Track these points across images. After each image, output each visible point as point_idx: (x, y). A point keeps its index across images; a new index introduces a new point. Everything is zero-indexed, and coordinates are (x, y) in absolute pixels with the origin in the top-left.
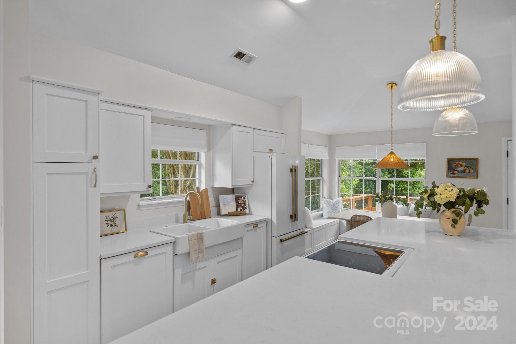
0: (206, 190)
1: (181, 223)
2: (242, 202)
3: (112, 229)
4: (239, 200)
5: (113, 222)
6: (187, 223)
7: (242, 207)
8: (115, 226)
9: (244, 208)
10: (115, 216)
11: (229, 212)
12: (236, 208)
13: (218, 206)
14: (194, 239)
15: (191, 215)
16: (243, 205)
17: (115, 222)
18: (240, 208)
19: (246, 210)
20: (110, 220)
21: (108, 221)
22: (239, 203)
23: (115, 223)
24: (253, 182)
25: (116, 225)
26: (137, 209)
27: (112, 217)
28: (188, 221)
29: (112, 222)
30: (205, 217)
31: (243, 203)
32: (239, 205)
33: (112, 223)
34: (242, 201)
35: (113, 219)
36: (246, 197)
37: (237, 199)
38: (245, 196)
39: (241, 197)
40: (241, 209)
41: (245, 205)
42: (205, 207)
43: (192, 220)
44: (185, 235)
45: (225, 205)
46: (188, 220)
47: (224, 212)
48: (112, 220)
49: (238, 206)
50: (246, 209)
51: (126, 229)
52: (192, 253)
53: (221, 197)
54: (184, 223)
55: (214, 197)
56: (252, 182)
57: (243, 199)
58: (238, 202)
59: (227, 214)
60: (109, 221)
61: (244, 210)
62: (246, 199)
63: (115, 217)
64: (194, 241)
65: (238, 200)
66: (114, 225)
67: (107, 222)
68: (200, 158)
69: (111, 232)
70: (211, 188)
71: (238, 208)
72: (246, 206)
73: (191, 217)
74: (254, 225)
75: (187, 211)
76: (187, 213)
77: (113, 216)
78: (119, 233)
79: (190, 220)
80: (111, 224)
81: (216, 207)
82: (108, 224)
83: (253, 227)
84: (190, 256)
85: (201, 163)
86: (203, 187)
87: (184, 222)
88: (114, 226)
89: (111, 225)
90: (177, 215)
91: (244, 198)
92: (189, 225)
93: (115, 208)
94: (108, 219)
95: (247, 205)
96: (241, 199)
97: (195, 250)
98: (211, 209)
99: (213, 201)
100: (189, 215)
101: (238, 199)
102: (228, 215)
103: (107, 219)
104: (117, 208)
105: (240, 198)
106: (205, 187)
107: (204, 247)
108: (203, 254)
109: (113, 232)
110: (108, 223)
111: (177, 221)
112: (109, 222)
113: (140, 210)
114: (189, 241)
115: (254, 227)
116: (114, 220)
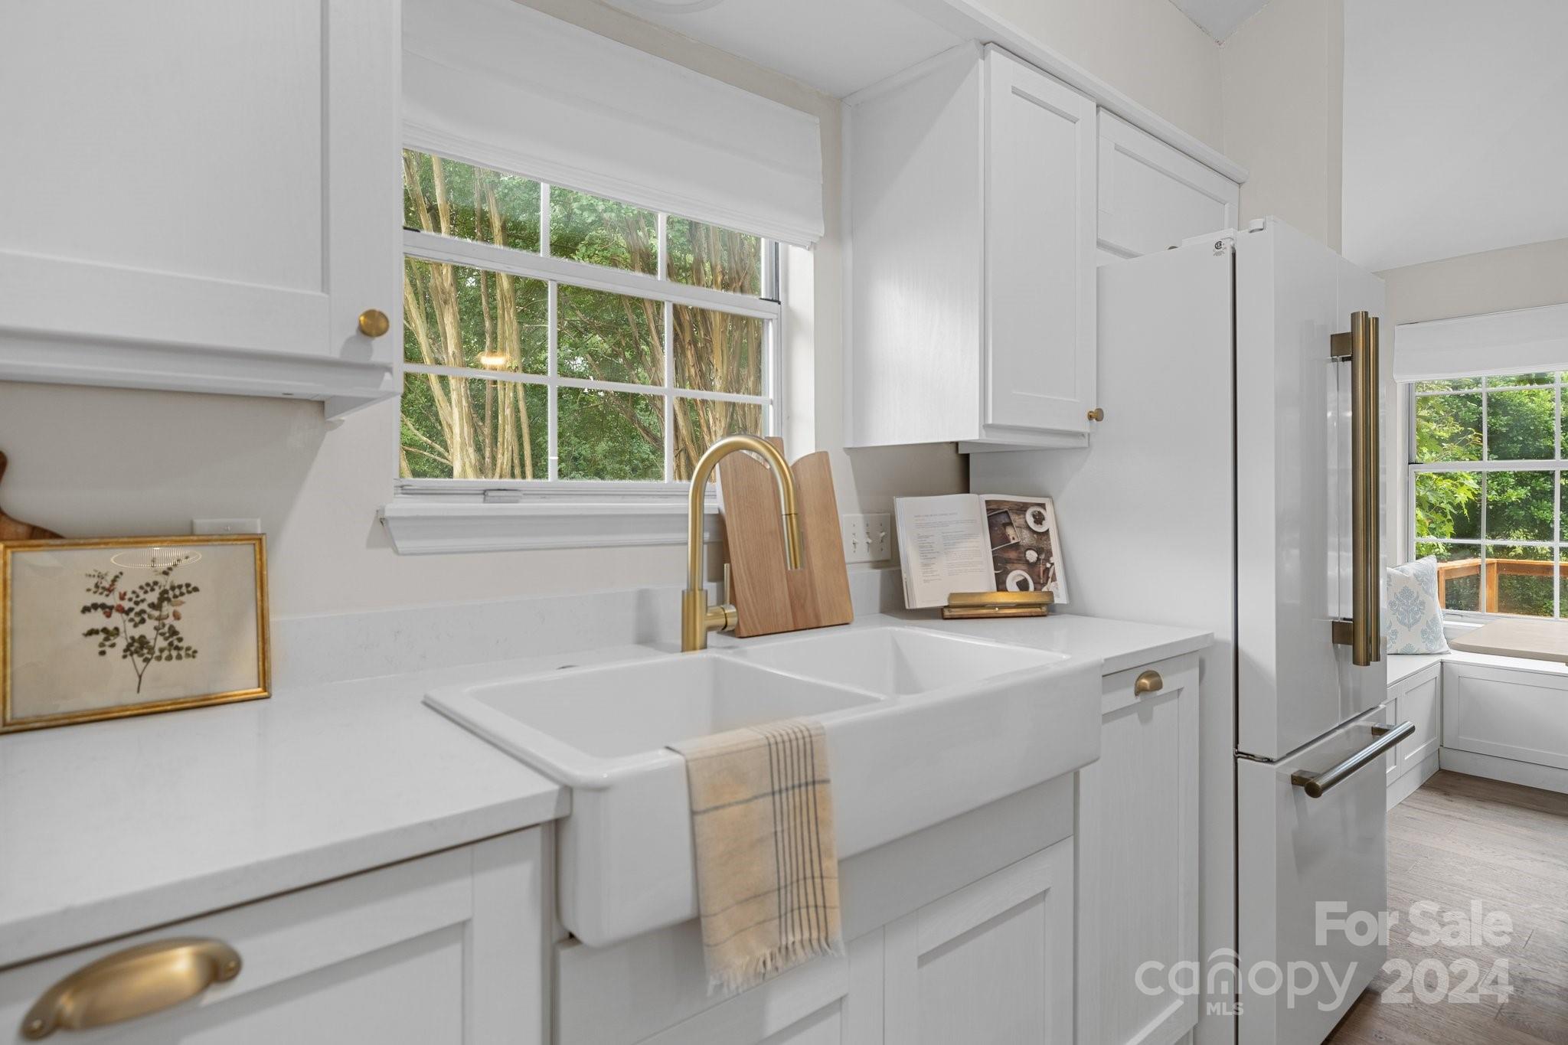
0: (821, 459)
1: (670, 650)
2: (1026, 538)
3: (140, 677)
4: (1010, 524)
5: (156, 623)
6: (705, 647)
7: (1031, 567)
8: (174, 653)
9: (1041, 574)
10: (178, 578)
11: (952, 596)
12: (993, 572)
13: (889, 562)
14: (749, 795)
15: (734, 601)
16: (1032, 556)
17: (170, 621)
18: (1019, 572)
19: (1050, 586)
20: (127, 605)
21: (109, 616)
22: (1013, 542)
23: (173, 632)
24: (1096, 416)
25: (177, 648)
26: (371, 544)
27: (151, 586)
28: (713, 637)
29: (143, 621)
30: (817, 617)
31: (1034, 543)
32: (1013, 555)
33: (148, 630)
34: (1026, 533)
35: (153, 597)
36: (1048, 514)
37: (998, 518)
38: (1043, 506)
39: (1022, 508)
40: (1025, 580)
41: (1043, 557)
42: (817, 561)
43: (735, 633)
44: (661, 759)
45: (928, 554)
46: (710, 628)
47: (923, 593)
48: (144, 606)
49: (1009, 561)
50: (1054, 579)
51: (264, 678)
52: (718, 928)
53: (905, 507)
54: (683, 651)
55: (863, 511)
56: (1090, 417)
57: (1030, 520)
58: (1006, 539)
59: (942, 609)
60: (116, 615)
61: (1039, 585)
62: (1049, 524)
63: (173, 588)
64: (742, 807)
65: (1005, 525)
66: (161, 643)
67: (98, 620)
68: (786, 290)
69: (131, 698)
70: (848, 458)
71: (1007, 573)
72: (1048, 561)
73: (731, 610)
74: (1140, 678)
75: (710, 580)
76: (711, 587)
77: (161, 579)
78: (205, 703)
79: (725, 630)
80: (137, 633)
81: (877, 564)
82: (110, 634)
83: (1137, 694)
84: (706, 949)
85: (789, 310)
86: (803, 445)
87: (688, 645)
88: (162, 650)
89: (138, 647)
90: (643, 599)
91: (1034, 516)
92: (716, 661)
93: (192, 524)
94: (112, 600)
95: (1056, 558)
96: (1021, 521)
97: (756, 896)
98: (851, 572)
99: (861, 530)
100: (721, 601)
101: (1003, 519)
102: (947, 613)
103: (100, 599)
104: (203, 524)
105: (1014, 517)
106: (816, 446)
107: (831, 865)
108: (824, 927)
109: (147, 695)
110: (105, 630)
111: (647, 638)
112: (117, 620)
113: (390, 550)
114: (693, 813)
115: (1140, 690)
116: (167, 609)
